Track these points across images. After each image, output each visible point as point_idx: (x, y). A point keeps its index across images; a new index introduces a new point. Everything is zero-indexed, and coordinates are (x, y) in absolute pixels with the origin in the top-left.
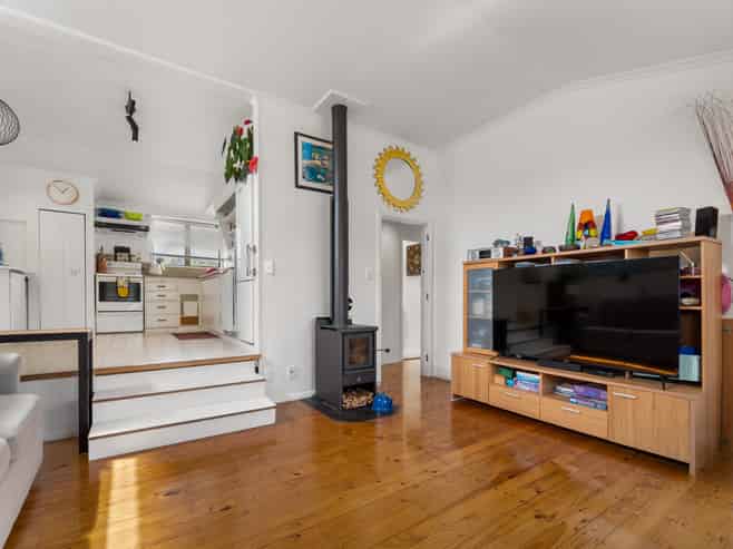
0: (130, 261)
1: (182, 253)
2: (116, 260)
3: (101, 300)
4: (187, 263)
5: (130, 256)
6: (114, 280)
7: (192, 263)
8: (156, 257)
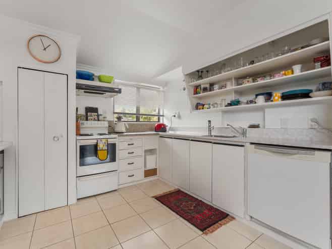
0: (98, 120)
1: (134, 111)
2: (87, 119)
3: (80, 165)
4: (138, 120)
5: (98, 116)
6: (94, 142)
7: (141, 120)
8: (116, 115)
